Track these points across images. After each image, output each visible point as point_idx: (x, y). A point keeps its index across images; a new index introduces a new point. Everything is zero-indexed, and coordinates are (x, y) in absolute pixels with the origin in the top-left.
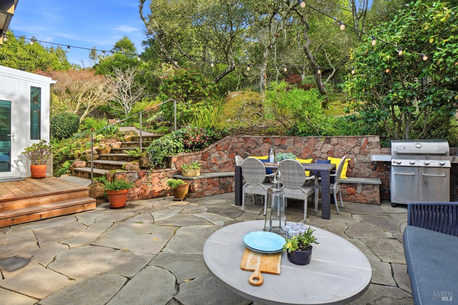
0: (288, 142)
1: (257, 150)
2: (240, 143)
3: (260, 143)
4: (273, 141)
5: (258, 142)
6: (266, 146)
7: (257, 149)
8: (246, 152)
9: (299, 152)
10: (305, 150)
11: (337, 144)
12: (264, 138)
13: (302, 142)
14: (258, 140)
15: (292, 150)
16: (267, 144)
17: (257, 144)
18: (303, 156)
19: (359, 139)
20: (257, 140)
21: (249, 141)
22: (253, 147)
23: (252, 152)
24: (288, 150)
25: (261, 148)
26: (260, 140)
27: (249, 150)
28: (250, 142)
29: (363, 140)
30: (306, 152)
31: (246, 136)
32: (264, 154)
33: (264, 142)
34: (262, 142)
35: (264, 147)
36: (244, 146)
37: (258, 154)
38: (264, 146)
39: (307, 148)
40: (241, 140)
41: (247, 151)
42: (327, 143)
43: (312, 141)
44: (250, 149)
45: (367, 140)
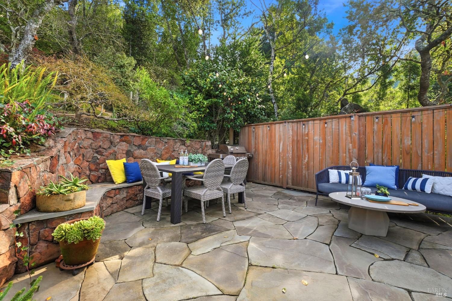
0: (149, 142)
1: (111, 151)
2: (88, 140)
3: (115, 142)
4: (132, 139)
5: (112, 140)
6: (123, 145)
7: (111, 149)
8: (96, 155)
9: (160, 153)
10: (166, 151)
11: (189, 146)
12: (122, 136)
13: (162, 143)
14: (114, 137)
15: (154, 151)
16: (125, 143)
17: (111, 143)
18: (164, 157)
19: (202, 142)
20: (112, 138)
21: (101, 137)
22: (105, 147)
23: (104, 154)
24: (149, 151)
25: (116, 149)
26: (116, 137)
27: (100, 151)
28: (102, 139)
29: (204, 144)
30: (166, 153)
31: (97, 130)
32: (121, 156)
33: (121, 141)
34: (118, 140)
35: (120, 147)
36: (93, 145)
37: (112, 157)
38: (121, 145)
39: (167, 149)
40: (90, 135)
41: (97, 153)
42: (182, 145)
43: (171, 142)
44: (100, 149)
45: (206, 144)
